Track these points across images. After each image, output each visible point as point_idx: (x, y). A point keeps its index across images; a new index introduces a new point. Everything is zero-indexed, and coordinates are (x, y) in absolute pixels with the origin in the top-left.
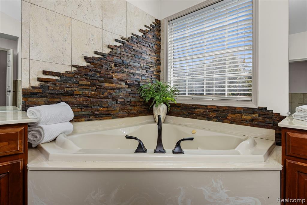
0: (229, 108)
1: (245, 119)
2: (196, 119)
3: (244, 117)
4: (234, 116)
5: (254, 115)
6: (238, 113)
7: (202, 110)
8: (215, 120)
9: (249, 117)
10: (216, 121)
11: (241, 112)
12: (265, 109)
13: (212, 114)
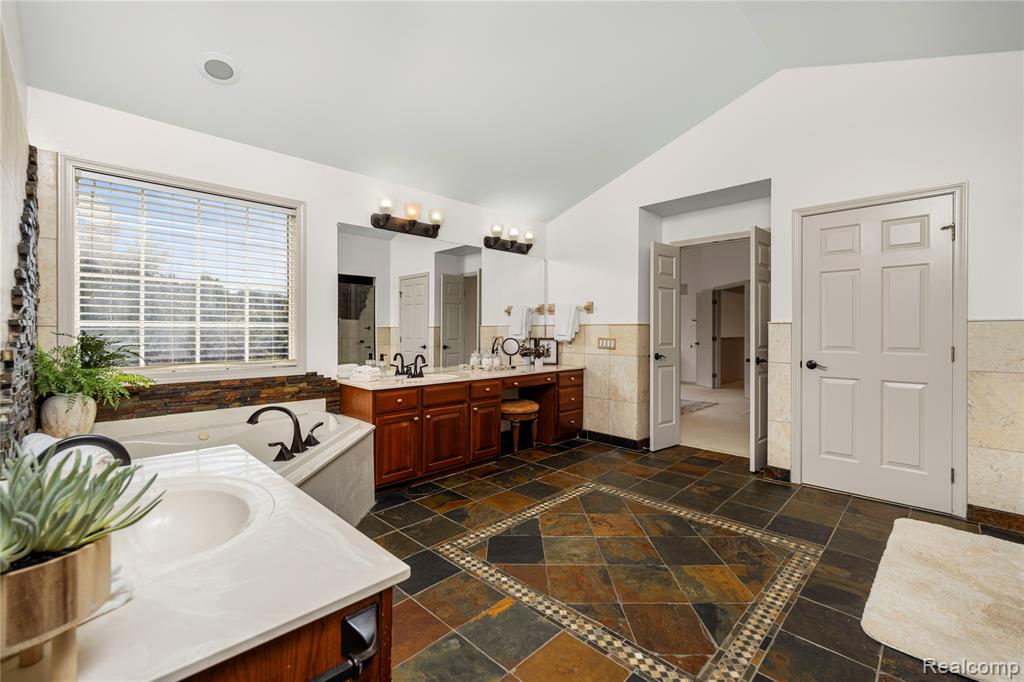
0: (265, 379)
1: (289, 393)
2: (191, 411)
3: (289, 389)
4: (271, 391)
5: (301, 385)
6: (278, 385)
7: (208, 392)
8: (238, 404)
9: (296, 389)
10: (240, 406)
11: (283, 384)
12: (315, 374)
13: (231, 395)
